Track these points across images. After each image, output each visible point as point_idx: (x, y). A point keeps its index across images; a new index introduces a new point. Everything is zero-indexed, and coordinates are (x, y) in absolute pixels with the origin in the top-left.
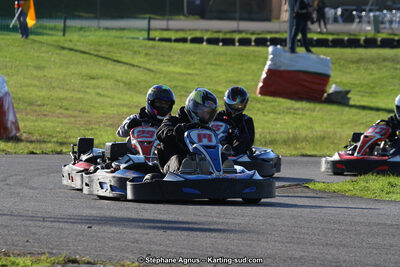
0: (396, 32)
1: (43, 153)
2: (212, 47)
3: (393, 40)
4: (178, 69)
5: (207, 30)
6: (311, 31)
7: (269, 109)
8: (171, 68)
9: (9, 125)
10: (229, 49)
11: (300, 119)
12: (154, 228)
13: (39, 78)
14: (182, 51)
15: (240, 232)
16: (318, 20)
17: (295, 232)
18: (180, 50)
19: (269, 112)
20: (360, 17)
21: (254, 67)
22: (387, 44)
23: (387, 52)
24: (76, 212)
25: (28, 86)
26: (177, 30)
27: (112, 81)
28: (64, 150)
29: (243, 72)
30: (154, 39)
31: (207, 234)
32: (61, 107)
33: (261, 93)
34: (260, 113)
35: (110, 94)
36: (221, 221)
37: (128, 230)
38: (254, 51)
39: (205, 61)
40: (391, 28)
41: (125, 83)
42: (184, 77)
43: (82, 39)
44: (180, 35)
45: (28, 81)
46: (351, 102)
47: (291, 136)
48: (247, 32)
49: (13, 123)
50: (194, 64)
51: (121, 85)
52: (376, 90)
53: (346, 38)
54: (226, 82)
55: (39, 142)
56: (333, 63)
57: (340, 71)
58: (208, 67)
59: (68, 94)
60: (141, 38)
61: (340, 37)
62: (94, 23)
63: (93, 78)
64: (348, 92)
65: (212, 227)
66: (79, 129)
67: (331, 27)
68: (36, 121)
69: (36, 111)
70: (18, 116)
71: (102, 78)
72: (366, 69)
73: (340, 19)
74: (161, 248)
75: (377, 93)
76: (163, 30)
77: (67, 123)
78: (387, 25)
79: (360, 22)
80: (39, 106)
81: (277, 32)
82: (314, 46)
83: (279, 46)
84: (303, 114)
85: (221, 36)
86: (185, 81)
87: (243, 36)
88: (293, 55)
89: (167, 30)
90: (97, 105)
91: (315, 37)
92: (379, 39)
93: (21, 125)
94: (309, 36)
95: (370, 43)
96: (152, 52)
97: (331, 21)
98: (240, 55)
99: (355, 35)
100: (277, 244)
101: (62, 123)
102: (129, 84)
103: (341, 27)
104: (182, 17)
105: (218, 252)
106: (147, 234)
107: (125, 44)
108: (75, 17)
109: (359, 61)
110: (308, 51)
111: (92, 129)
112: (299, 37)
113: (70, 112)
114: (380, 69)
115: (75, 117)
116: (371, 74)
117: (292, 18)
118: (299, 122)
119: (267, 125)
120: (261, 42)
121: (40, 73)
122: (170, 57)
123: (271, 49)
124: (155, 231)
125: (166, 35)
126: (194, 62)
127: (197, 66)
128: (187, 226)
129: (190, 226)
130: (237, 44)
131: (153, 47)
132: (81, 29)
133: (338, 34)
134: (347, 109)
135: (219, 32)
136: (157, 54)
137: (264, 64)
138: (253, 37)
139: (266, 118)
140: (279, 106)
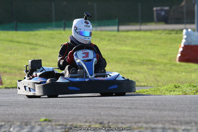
4: (128, 48)
8: (124, 48)
19: (182, 72)
33: (179, 61)
34: (176, 73)
39: (147, 43)
83: (190, 30)
96: (113, 38)
122: (125, 41)
140: (190, 68)
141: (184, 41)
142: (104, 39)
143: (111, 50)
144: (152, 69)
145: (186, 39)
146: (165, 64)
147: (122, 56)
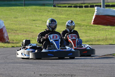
1: (17, 47)
2: (75, 9)
7: (96, 29)
9: (5, 37)
11: (107, 32)
13: (15, 21)
14: (65, 10)
18: (64, 10)
21: (90, 15)
25: (12, 24)
27: (41, 22)
32: (23, 31)
33: (93, 24)
38: (90, 10)
45: (12, 22)
47: (105, 38)
48: (87, 4)
49: (6, 37)
50: (69, 15)
54: (81, 20)
55: (16, 43)
58: (74, 15)
59: (26, 26)
63: (34, 21)
68: (15, 36)
69: (14, 33)
70: (8, 34)
77: (26, 36)
80: (16, 31)
81: (97, 3)
83: (99, 7)
84: (108, 31)
86: (66, 20)
87: (86, 5)
90: (36, 30)
93: (9, 37)
98: (85, 11)
101: (24, 36)
111: (35, 38)
113: (27, 33)
115: (29, 34)
118: (107, 33)
119: (96, 35)
120: (92, 6)
121: (16, 19)
123: (96, 8)
126: (69, 14)
127: (70, 15)
136: (56, 11)
138: (89, 5)
139: (95, 32)
140: (100, 28)
141: (95, 13)
144: (80, 29)
146: (86, 26)
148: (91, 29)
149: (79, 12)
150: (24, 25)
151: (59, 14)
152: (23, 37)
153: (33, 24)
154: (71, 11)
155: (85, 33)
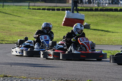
0: (104, 7)
2: (48, 11)
3: (103, 9)
4: (38, 18)
5: (47, 6)
6: (78, 6)
7: (66, 30)
8: (36, 18)
10: (53, 12)
12: (31, 66)
14: (39, 13)
15: (57, 67)
16: (81, 3)
17: (74, 67)
20: (93, 2)
21: (61, 17)
22: (102, 10)
23: (102, 13)
24: (7, 61)
26: (38, 6)
27: (18, 22)
28: (3, 43)
29: (58, 19)
30: (30, 9)
31: (47, 68)
32: (2, 29)
33: (63, 25)
34: (63, 31)
35: (17, 25)
36: (51, 64)
37: (23, 67)
38: (61, 13)
39: (46, 15)
40: (103, 6)
41: (22, 22)
42: (40, 20)
43: (9, 9)
44: (39, 8)
46: (91, 28)
48: (59, 7)
51: (21, 23)
52: (99, 24)
53: (89, 8)
56: (85, 16)
57: (87, 18)
58: (47, 17)
60: (27, 8)
61: (87, 8)
62: (12, 4)
63: (12, 21)
64: (90, 25)
65: (48, 66)
66: (8, 36)
67: (85, 5)
71: (15, 20)
72: (95, 18)
73: (87, 3)
74: (33, 72)
75: (98, 25)
76: (33, 6)
77: (5, 34)
78: (102, 5)
79: (93, 4)
81: (68, 7)
82: (79, 11)
83: (69, 11)
85: (51, 8)
86: (40, 22)
87: (58, 8)
88: (73, 14)
89: (35, 6)
90: (13, 29)
91: (80, 8)
92: (99, 9)
94: (78, 8)
95: (96, 10)
96: (30, 13)
97: (84, 3)
98: (57, 14)
99: (92, 7)
100: (68, 71)
102: (23, 22)
103: (88, 5)
104: (39, 2)
105: (50, 73)
106: (29, 68)
107: (22, 10)
108: (6, 2)
109: (93, 15)
110: (78, 12)
111: (12, 36)
112: (75, 8)
113: (5, 31)
114: (99, 18)
116: (97, 19)
117: (72, 2)
120: (63, 10)
123: (66, 12)
124: (31, 67)
125: (34, 7)
126: (43, 16)
128: (41, 65)
129: (42, 65)
130: (56, 10)
131: (30, 11)
132: (8, 6)
133: (87, 7)
134: (89, 30)
135: (50, 7)
137: (64, 17)
138: (61, 8)
139: (65, 33)
140: (69, 29)
141: (66, 16)
142: (26, 13)
143: (31, 19)
145: (66, 15)
146: (57, 27)
147: (37, 22)
148: (61, 30)
149: (52, 15)
150: (3, 24)
151: (33, 16)
152: (2, 35)
153: (10, 24)
154: (45, 13)
155: (56, 33)
